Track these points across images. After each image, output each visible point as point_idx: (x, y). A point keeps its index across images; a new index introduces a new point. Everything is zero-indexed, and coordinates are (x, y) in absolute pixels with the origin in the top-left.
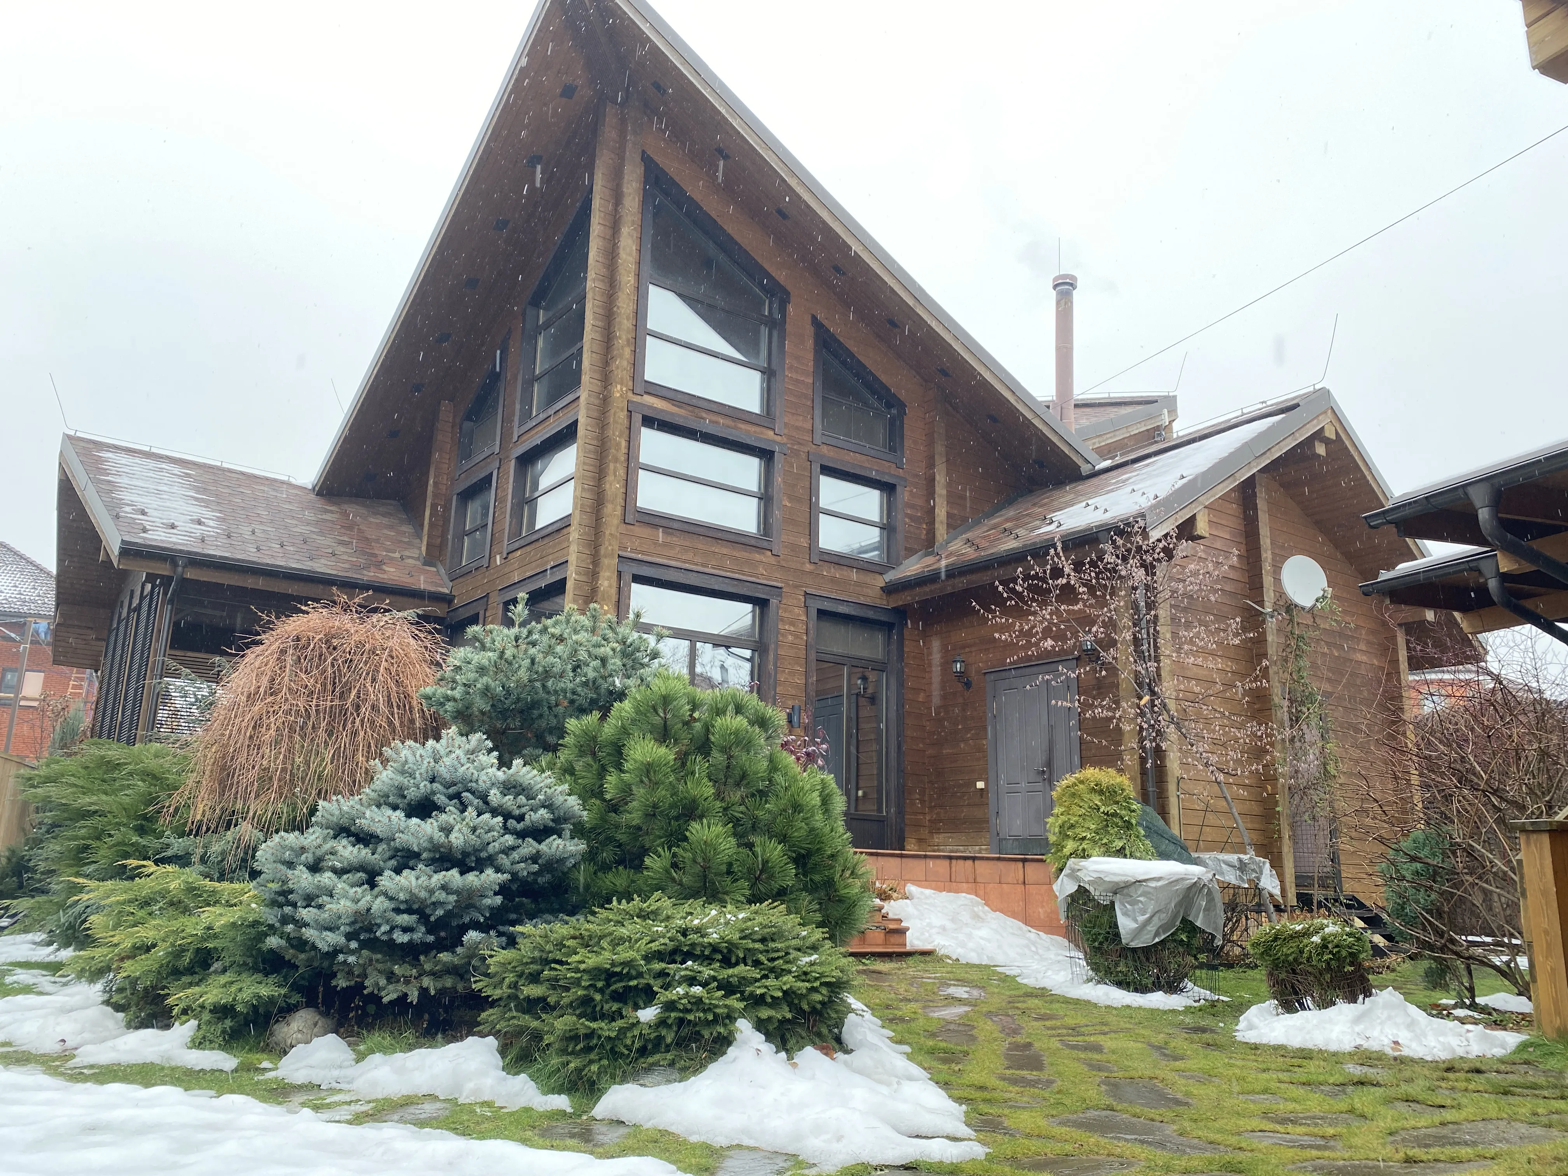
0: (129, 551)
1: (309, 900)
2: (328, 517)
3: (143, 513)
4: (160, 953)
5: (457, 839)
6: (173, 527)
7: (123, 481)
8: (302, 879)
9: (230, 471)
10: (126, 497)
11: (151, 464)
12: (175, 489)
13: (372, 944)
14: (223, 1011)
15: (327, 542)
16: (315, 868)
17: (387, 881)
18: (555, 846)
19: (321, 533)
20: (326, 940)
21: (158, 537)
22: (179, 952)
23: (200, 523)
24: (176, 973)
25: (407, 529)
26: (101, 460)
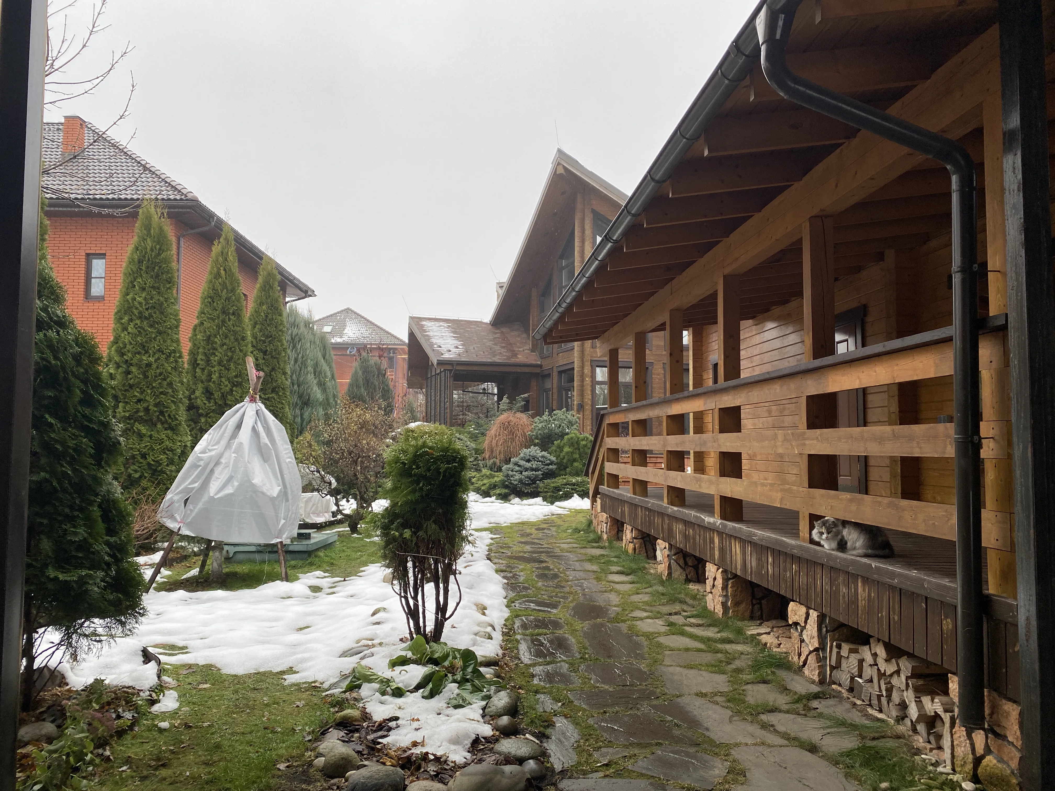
0: (440, 363)
1: (512, 476)
2: (497, 336)
3: (440, 347)
4: (487, 485)
5: (534, 466)
6: (450, 351)
7: (431, 334)
8: (510, 473)
9: (462, 321)
10: (434, 341)
11: (437, 324)
12: (447, 334)
13: (522, 483)
14: (499, 495)
15: (497, 348)
16: (512, 471)
17: (523, 473)
18: (551, 467)
19: (495, 344)
20: (516, 483)
21: (447, 356)
22: (490, 485)
23: (457, 348)
24: (491, 489)
25: (525, 335)
26: (423, 326)
